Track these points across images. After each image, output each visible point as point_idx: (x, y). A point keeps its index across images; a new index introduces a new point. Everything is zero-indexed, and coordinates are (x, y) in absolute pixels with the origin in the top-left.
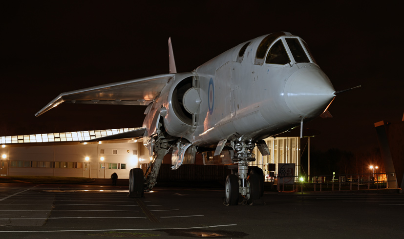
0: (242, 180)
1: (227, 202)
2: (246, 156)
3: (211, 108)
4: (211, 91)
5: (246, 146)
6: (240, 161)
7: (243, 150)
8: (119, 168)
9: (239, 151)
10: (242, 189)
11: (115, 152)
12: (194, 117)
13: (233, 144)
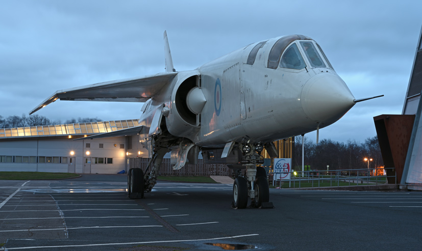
0: (250, 183)
1: (236, 205)
2: (255, 158)
3: (218, 109)
4: (218, 92)
5: (254, 148)
6: (249, 163)
7: (252, 152)
8: (105, 163)
9: (247, 153)
10: (250, 192)
11: (101, 146)
12: (198, 117)
13: (241, 146)
